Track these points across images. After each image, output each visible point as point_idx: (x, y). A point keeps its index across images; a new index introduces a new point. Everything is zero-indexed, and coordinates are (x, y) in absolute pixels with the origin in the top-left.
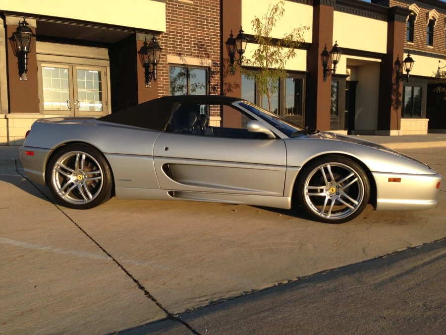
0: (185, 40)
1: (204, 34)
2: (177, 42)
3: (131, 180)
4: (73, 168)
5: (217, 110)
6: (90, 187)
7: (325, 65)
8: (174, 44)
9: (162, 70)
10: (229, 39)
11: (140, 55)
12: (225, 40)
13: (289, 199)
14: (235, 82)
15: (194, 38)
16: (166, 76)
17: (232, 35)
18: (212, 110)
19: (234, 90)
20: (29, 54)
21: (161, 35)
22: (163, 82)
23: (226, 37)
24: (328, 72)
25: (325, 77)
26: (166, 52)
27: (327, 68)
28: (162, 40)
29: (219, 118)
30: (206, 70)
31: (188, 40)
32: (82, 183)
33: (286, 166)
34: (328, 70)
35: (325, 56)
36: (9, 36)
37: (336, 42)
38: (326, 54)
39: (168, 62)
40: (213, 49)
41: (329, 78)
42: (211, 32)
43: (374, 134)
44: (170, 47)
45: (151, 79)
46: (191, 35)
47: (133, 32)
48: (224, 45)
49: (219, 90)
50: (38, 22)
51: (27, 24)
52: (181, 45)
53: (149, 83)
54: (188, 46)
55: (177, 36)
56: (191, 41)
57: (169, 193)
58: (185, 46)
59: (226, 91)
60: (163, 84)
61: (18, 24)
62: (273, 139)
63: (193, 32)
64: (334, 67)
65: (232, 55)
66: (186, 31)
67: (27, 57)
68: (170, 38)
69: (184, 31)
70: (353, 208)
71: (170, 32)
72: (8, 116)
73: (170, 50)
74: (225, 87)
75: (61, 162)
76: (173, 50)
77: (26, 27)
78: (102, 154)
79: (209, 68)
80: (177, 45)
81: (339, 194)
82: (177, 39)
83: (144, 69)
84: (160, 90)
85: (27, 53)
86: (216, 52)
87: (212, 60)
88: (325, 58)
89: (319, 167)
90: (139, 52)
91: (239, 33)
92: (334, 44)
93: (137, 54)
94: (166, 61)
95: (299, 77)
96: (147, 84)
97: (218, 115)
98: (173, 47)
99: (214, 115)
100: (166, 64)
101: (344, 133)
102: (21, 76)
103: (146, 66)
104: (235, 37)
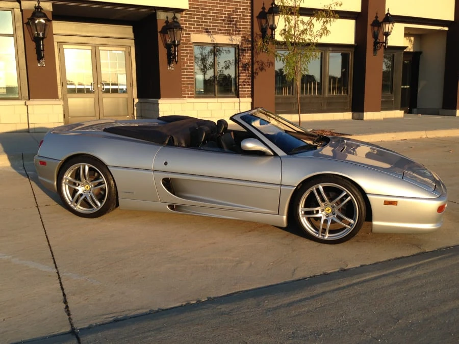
0: (211, 16)
1: (233, 8)
2: (202, 19)
3: (133, 193)
4: (80, 180)
5: (248, 91)
6: (97, 196)
7: (375, 36)
8: (199, 22)
9: (186, 50)
10: (261, 13)
11: (162, 35)
12: (256, 14)
13: (285, 217)
14: (268, 60)
15: (221, 14)
16: (190, 56)
17: (264, 8)
18: (242, 91)
19: (266, 68)
20: (45, 40)
21: (184, 13)
22: (187, 63)
23: (257, 11)
24: (379, 45)
25: (375, 50)
26: (189, 31)
27: (378, 41)
28: (186, 17)
29: (250, 100)
30: (235, 48)
31: (214, 16)
32: (90, 193)
33: (281, 185)
34: (379, 43)
35: (376, 26)
36: (26, 21)
37: (388, 10)
38: (378, 24)
39: (193, 41)
40: (243, 25)
41: (381, 51)
42: (240, 6)
43: (438, 114)
44: (194, 25)
45: (173, 61)
46: (218, 10)
47: (153, 11)
48: (255, 19)
49: (250, 69)
50: (53, 5)
51: (41, 9)
52: (206, 22)
53: (172, 65)
54: (215, 23)
55: (202, 12)
56: (217, 17)
57: (169, 206)
58: (211, 23)
59: (258, 69)
60: (187, 66)
61: (34, 9)
62: (271, 156)
63: (220, 7)
64: (386, 40)
65: (264, 31)
66: (212, 6)
67: (43, 43)
68: (194, 15)
69: (209, 6)
70: (349, 227)
71: (194, 8)
72: (28, 103)
73: (194, 28)
74: (256, 66)
75: (68, 176)
76: (198, 28)
77: (41, 12)
78: (106, 167)
79: (238, 46)
80: (202, 22)
81: (334, 214)
82: (202, 15)
83: (166, 50)
84: (184, 72)
85: (43, 39)
86: (246, 28)
87: (242, 37)
88: (376, 29)
89: (311, 189)
90: (160, 32)
91: (271, 6)
92: (386, 12)
93: (159, 33)
94: (190, 41)
95: (346, 51)
96: (170, 66)
97: (248, 97)
98: (197, 25)
99: (244, 97)
100: (190, 44)
101: (399, 114)
102: (39, 62)
103: (168, 47)
104: (266, 10)
